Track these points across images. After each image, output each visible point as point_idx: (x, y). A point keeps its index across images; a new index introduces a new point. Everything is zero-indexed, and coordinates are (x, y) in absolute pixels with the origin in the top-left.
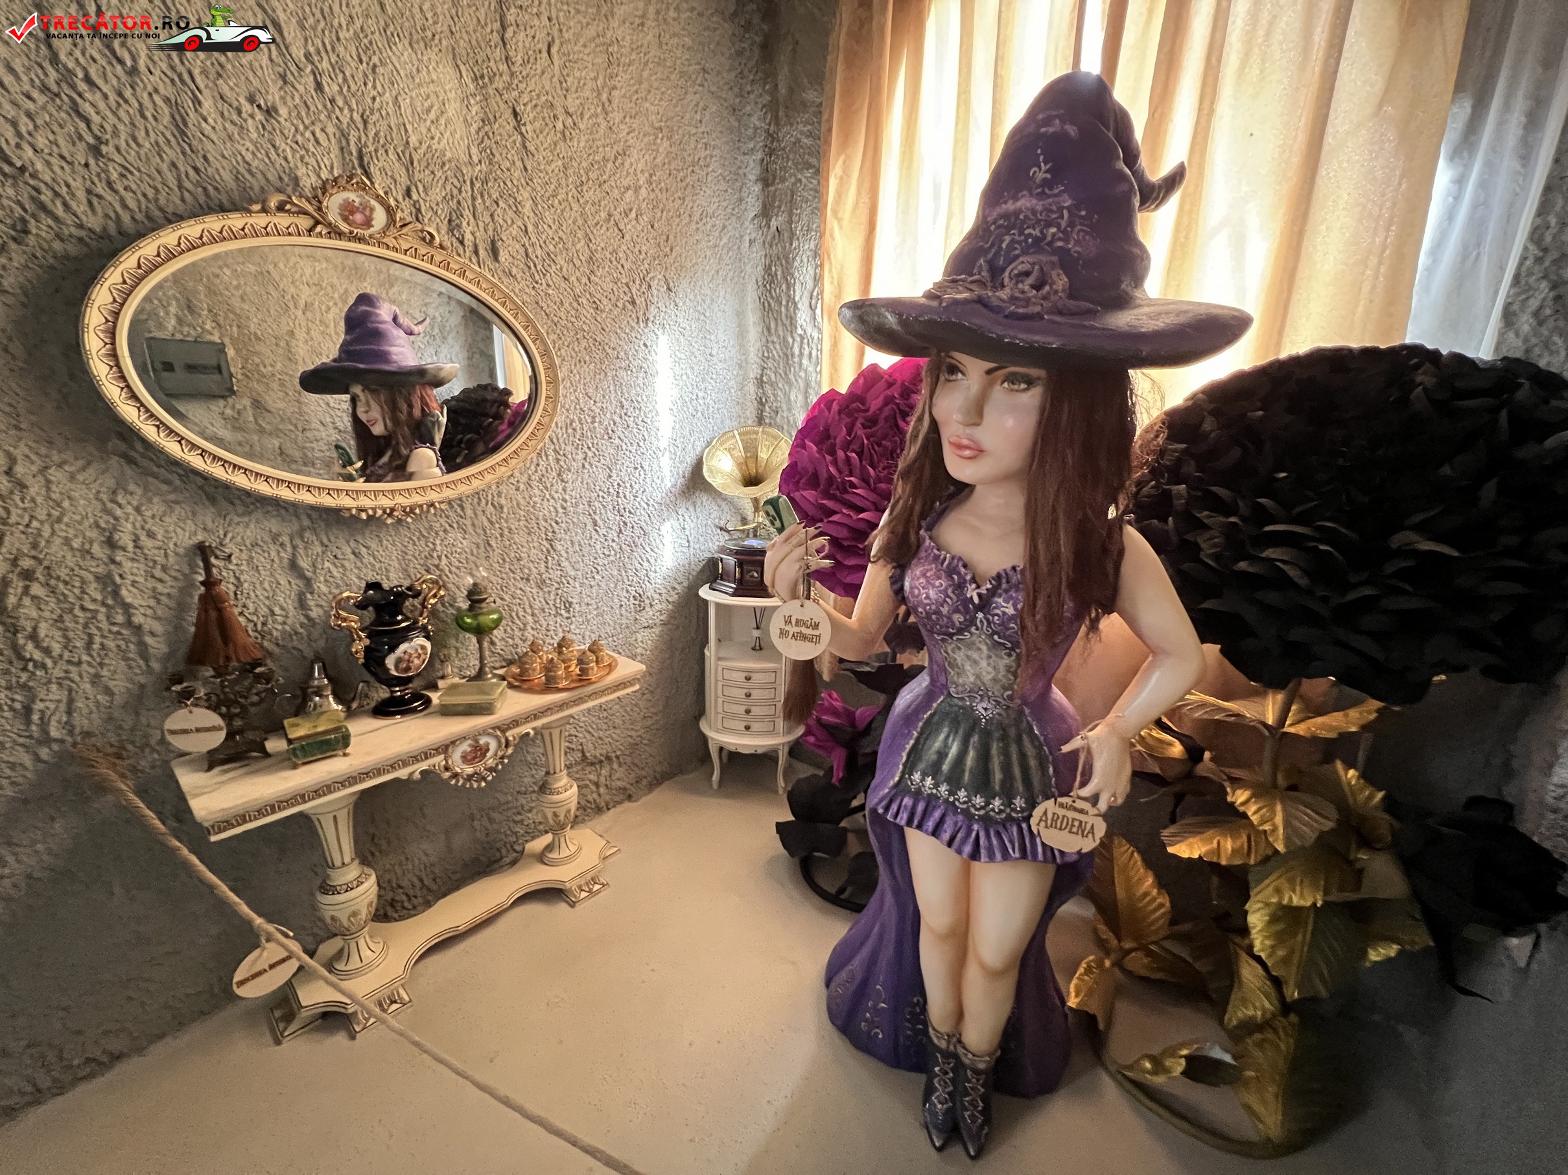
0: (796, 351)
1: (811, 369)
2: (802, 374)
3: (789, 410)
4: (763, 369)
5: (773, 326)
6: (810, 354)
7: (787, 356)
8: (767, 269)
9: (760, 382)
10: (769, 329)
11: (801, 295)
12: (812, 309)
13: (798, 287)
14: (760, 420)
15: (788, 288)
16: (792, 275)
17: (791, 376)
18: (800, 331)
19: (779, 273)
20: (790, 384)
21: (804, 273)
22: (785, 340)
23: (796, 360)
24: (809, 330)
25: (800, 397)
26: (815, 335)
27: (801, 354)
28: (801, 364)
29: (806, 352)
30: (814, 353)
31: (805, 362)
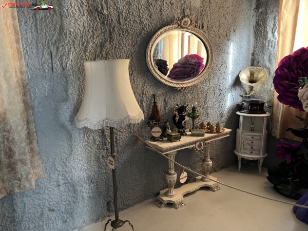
0: (267, 45)
1: (272, 50)
2: (269, 51)
3: (263, 62)
4: (254, 50)
5: (258, 38)
6: (272, 46)
7: (263, 47)
8: (257, 23)
9: (253, 54)
10: (257, 40)
11: (269, 29)
12: (273, 33)
13: (268, 28)
14: (252, 65)
15: (265, 28)
16: (266, 24)
17: (265, 52)
18: (268, 39)
19: (261, 24)
20: (264, 54)
21: (270, 24)
22: (263, 42)
23: (267, 47)
24: (272, 39)
25: (268, 58)
26: (274, 40)
27: (268, 46)
28: (268, 49)
29: (270, 45)
30: (273, 45)
31: (270, 48)
